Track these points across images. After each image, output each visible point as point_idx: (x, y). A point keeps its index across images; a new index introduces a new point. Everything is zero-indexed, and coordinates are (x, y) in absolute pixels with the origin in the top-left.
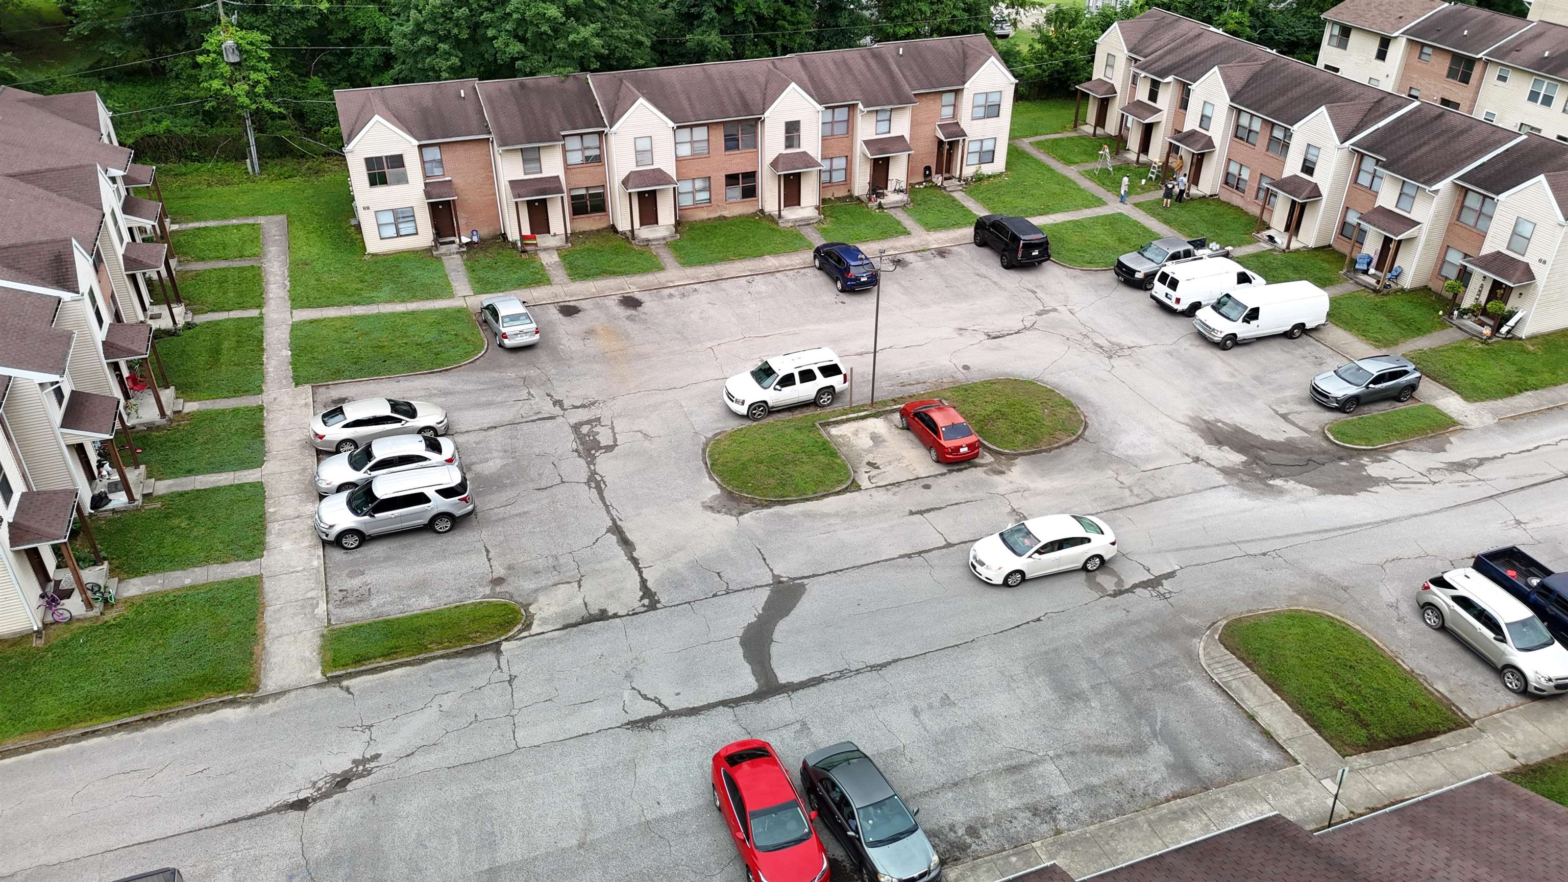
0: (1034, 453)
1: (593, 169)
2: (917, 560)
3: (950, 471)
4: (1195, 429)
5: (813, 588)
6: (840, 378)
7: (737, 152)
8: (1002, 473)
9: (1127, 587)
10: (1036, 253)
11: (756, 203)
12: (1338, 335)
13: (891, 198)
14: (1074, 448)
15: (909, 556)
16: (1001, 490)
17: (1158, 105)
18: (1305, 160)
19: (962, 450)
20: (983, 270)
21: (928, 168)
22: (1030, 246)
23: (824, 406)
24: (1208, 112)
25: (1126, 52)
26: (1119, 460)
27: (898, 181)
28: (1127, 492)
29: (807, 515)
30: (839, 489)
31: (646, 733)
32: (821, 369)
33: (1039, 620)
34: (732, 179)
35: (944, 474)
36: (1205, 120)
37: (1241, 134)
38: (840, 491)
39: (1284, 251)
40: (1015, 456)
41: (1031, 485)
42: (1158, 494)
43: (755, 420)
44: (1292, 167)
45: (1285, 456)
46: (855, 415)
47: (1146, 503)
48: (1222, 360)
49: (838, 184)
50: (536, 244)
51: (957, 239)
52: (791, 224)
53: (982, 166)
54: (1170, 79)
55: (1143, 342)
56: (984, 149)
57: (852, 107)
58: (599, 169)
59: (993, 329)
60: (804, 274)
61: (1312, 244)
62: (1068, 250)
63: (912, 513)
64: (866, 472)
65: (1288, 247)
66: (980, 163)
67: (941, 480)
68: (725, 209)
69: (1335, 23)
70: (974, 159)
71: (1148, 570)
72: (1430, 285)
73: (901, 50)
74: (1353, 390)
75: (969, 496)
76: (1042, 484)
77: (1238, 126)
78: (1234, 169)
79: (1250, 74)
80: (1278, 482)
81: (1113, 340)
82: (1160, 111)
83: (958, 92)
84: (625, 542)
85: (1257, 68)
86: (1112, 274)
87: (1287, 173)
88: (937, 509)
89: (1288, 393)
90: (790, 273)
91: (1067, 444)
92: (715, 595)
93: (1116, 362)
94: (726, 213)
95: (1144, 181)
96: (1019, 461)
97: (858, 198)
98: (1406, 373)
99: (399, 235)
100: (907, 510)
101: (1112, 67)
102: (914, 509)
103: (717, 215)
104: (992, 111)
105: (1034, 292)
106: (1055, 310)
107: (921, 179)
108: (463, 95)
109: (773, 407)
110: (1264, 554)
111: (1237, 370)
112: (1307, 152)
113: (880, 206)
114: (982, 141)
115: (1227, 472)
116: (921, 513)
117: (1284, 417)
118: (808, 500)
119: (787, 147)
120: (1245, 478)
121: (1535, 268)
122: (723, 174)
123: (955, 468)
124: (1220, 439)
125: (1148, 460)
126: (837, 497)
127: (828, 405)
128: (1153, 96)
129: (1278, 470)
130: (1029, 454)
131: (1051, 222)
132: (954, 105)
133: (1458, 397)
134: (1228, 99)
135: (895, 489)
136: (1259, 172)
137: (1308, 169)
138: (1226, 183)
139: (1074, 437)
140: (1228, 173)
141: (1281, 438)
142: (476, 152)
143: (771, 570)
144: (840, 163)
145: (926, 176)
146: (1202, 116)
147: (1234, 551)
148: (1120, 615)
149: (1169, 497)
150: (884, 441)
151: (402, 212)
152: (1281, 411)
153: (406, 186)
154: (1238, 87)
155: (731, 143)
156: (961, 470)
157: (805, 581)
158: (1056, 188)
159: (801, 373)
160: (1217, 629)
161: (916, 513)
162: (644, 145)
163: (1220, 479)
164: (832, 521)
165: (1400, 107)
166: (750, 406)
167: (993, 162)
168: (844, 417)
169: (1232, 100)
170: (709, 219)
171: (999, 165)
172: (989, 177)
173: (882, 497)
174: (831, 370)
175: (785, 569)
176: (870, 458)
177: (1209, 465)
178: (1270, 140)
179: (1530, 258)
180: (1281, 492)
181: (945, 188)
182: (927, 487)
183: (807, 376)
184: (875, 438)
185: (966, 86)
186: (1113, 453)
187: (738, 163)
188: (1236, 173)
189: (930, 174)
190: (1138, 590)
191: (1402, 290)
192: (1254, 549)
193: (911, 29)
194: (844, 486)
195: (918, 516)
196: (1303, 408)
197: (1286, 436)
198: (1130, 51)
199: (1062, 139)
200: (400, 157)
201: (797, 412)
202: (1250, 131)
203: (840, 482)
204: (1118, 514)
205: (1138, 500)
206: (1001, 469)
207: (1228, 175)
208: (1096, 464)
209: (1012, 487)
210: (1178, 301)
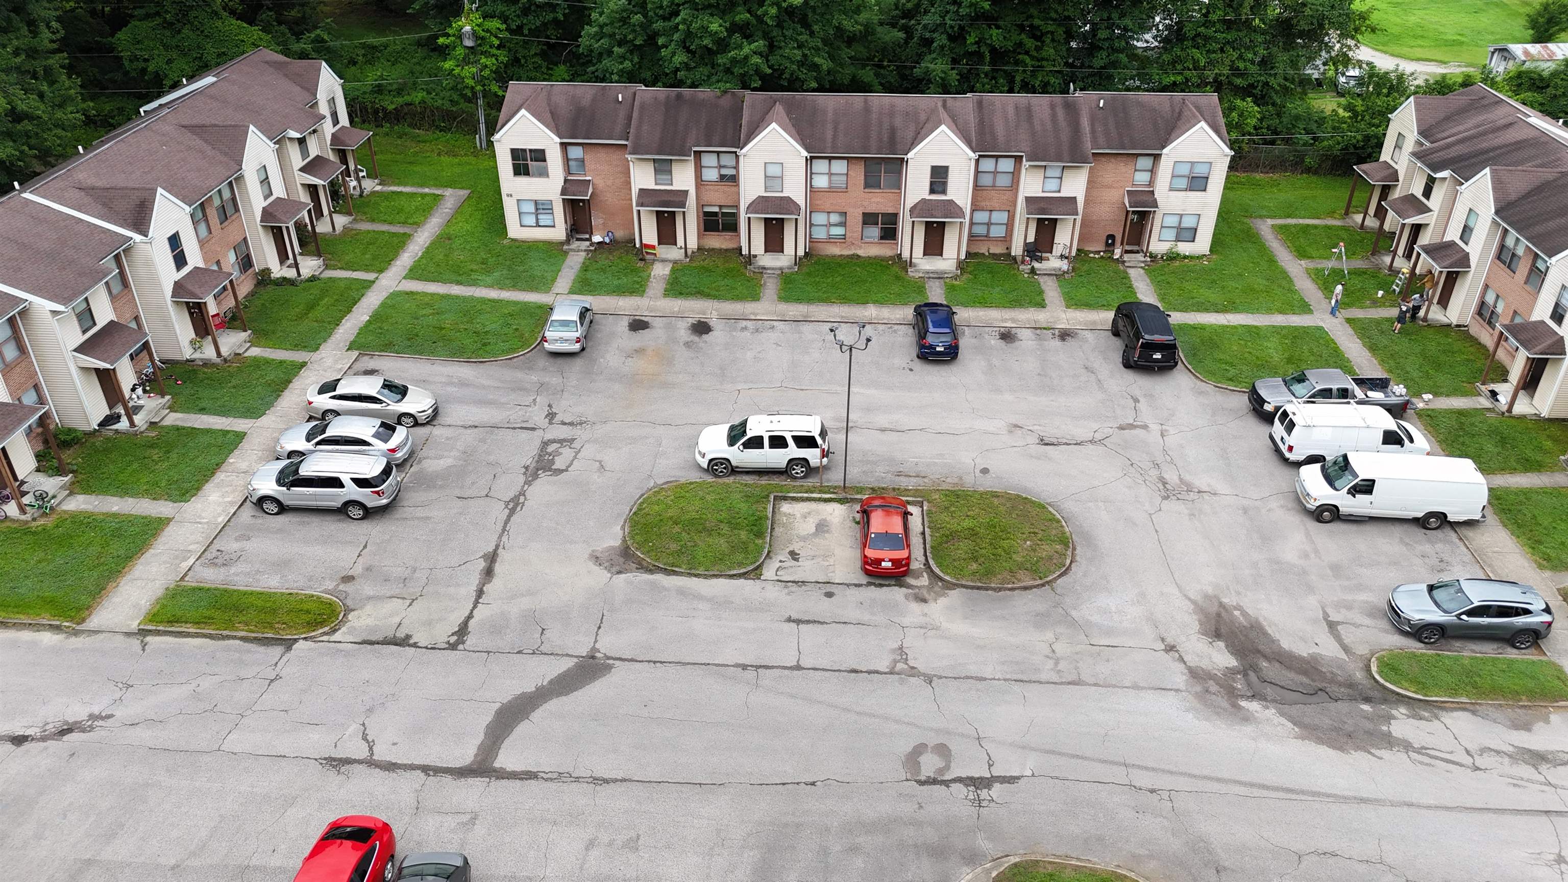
0: (978, 588)
1: (727, 188)
2: (750, 674)
4: (1199, 609)
5: (619, 675)
6: (817, 452)
7: (878, 191)
8: (924, 601)
9: (947, 777)
10: (1158, 356)
11: (894, 246)
13: (1053, 263)
14: (1029, 594)
15: (744, 667)
16: (906, 621)
17: (1429, 203)
18: (1557, 305)
19: (883, 564)
20: (1097, 362)
21: (1112, 237)
22: (1151, 347)
23: (796, 478)
24: (1471, 223)
25: (1416, 133)
26: (1073, 624)
27: (1063, 246)
28: (1050, 664)
30: (735, 572)
31: (332, 773)
32: (795, 438)
33: (813, 784)
34: (869, 219)
35: (859, 585)
36: (1466, 231)
37: (1503, 257)
38: (735, 575)
39: (1503, 413)
40: (953, 586)
41: (945, 625)
42: (1084, 677)
43: (716, 476)
44: (1545, 309)
45: (1291, 675)
46: (819, 496)
47: (1062, 683)
48: (1308, 535)
49: (997, 240)
50: (655, 254)
51: (1094, 323)
52: (921, 275)
53: (1179, 243)
54: (1445, 174)
55: (1221, 487)
56: (1183, 225)
57: (1018, 159)
58: (733, 189)
59: (1050, 432)
60: (895, 331)
61: (1545, 413)
62: (1215, 360)
63: (789, 620)
64: (781, 561)
65: (1510, 410)
66: (1178, 240)
67: (853, 591)
68: (860, 247)
70: (1171, 234)
71: (990, 766)
73: (1102, 102)
74: (1437, 616)
75: (866, 617)
76: (959, 627)
77: (1501, 248)
78: (1490, 298)
79: (1537, 183)
80: (1253, 706)
81: (1187, 477)
82: (1431, 210)
83: (1157, 157)
84: (489, 573)
85: (1550, 177)
86: (1245, 398)
87: (1535, 317)
88: (819, 622)
89: (1363, 597)
90: (881, 327)
91: (1026, 588)
92: (519, 652)
93: (1171, 505)
94: (861, 252)
95: (1380, 293)
96: (955, 594)
97: (1011, 258)
98: (1527, 612)
99: (538, 225)
100: (787, 616)
101: (1401, 148)
102: (795, 616)
103: (851, 253)
104: (1198, 183)
105: (1136, 401)
106: (1145, 427)
107: (1101, 247)
108: (620, 99)
109: (737, 467)
110: (1152, 791)
111: (1316, 551)
112: (1560, 295)
113: (1033, 271)
114: (1181, 216)
115: (1195, 674)
116: (799, 622)
117: (1332, 626)
118: (696, 576)
119: (932, 191)
120: (1214, 688)
122: (860, 211)
123: (877, 582)
124: (1223, 630)
125: (1110, 632)
126: (728, 581)
127: (801, 478)
128: (1427, 193)
129: (1269, 691)
130: (972, 588)
131: (1225, 322)
132: (1152, 171)
134: (1493, 210)
135: (794, 588)
136: (1513, 308)
137: (1558, 315)
138: (1479, 314)
139: (1039, 582)
140: (1483, 302)
141: (1303, 650)
142: (615, 156)
143: (596, 641)
144: (1002, 217)
145: (1107, 244)
146: (1465, 226)
147: (1119, 775)
148: (907, 809)
149: (1095, 685)
150: (828, 531)
151: (543, 204)
152: (1334, 617)
153: (546, 179)
154: (1513, 197)
155: (871, 183)
156: (881, 585)
157: (617, 663)
158: (1260, 283)
159: (772, 438)
160: (1001, 865)
161: (794, 621)
162: (774, 171)
163: (1179, 678)
164: (700, 605)
166: (711, 460)
167: (1193, 241)
168: (806, 495)
169: (1497, 212)
170: (841, 255)
171: (1202, 244)
172: (1185, 257)
173: (773, 593)
174: (805, 442)
175: (607, 644)
176: (795, 547)
177: (1181, 660)
178: (1531, 271)
180: (1247, 718)
181: (1124, 262)
182: (829, 595)
183: (778, 442)
184: (822, 527)
185: (1165, 151)
186: (1074, 613)
187: (879, 202)
188: (1491, 303)
189: (1113, 244)
190: (955, 787)
192: (1144, 780)
193: (1179, 79)
194: (742, 571)
195: (793, 625)
196: (1367, 621)
197: (1314, 650)
198: (1421, 133)
199: (1316, 227)
200: (542, 152)
201: (766, 478)
202: (1514, 255)
203: (740, 565)
204: (1016, 687)
205: (1055, 678)
206: (927, 596)
207: (1482, 304)
208: (1041, 621)
209: (923, 620)
210: (1290, 449)
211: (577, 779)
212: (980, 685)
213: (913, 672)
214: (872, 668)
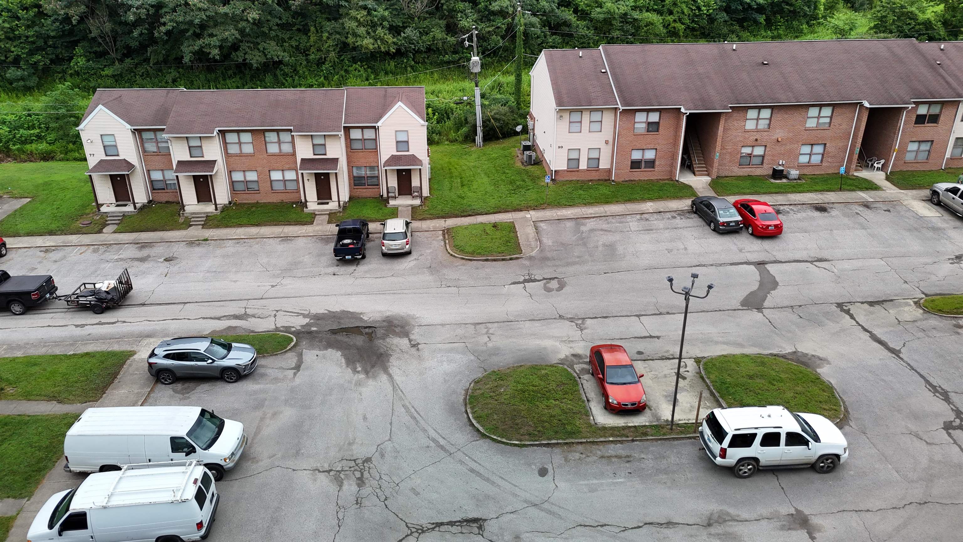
0: (538, 365)
5: (735, 304)
8: (573, 355)
9: (545, 281)
15: (668, 313)
16: (582, 344)
26: (473, 353)
28: (491, 331)
29: (741, 346)
31: (820, 257)
41: (557, 344)
42: (472, 327)
55: (304, 475)
63: (658, 337)
64: (688, 371)
71: (525, 287)
88: (638, 338)
92: (800, 306)
100: (661, 339)
102: (656, 340)
110: (449, 286)
116: (651, 337)
135: (666, 355)
143: (764, 316)
147: (462, 291)
150: (666, 397)
157: (740, 307)
161: (654, 337)
164: (721, 339)
175: (755, 315)
176: (682, 383)
177: (410, 340)
182: (640, 353)
184: (673, 402)
190: (540, 278)
192: (451, 290)
195: (653, 335)
204: (512, 318)
205: (489, 325)
206: (573, 358)
208: (496, 351)
209: (572, 345)
211: (712, 265)
212: (532, 317)
213: (571, 320)
214: (595, 320)
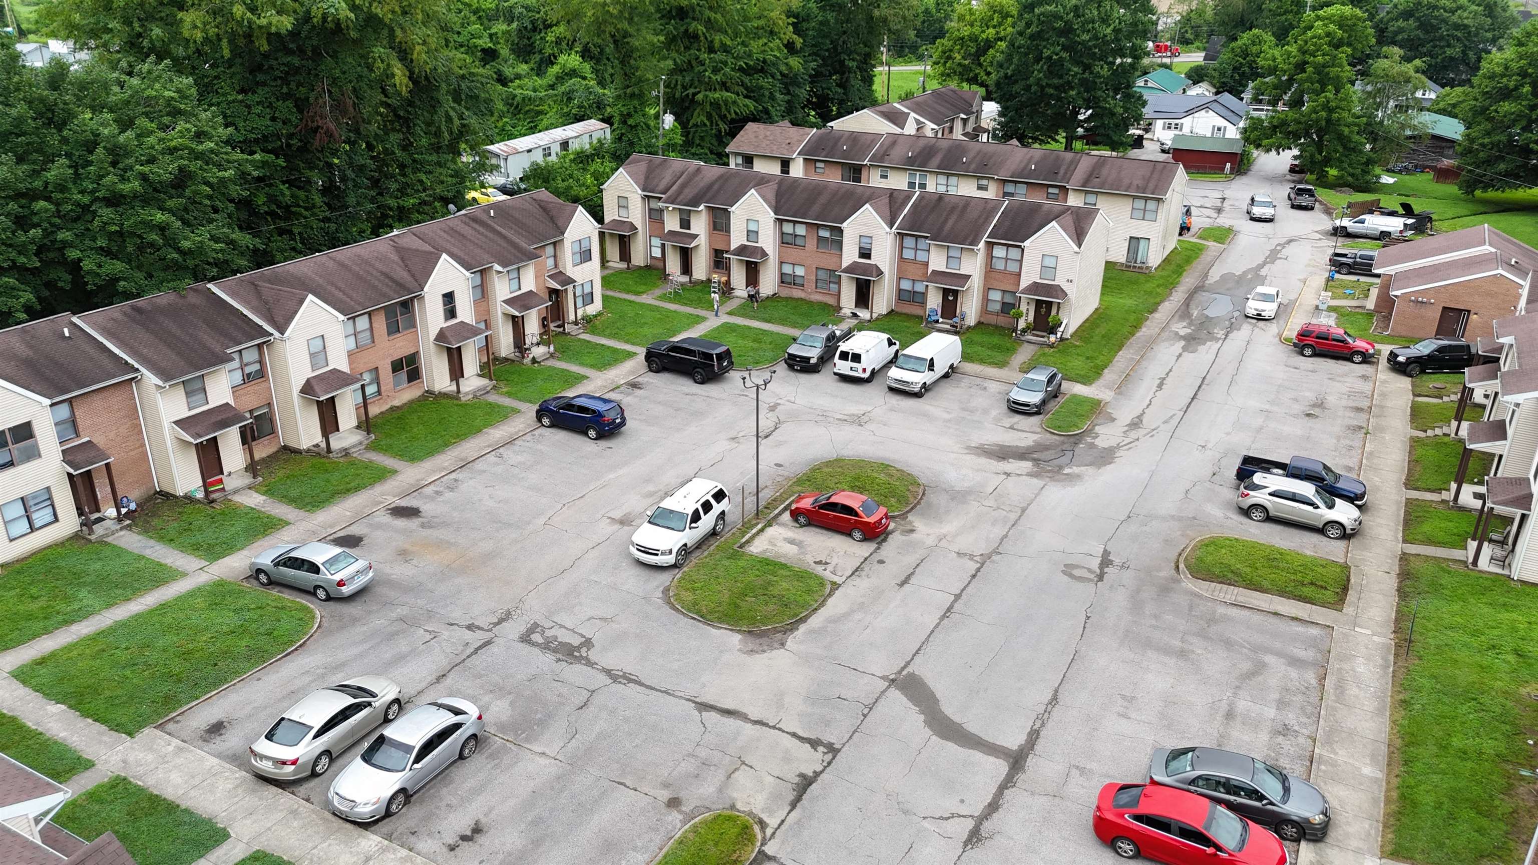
0: (913, 508)
1: (256, 387)
2: (954, 616)
3: (880, 543)
4: (978, 455)
5: (923, 672)
6: (726, 501)
7: (399, 335)
8: (913, 530)
9: (1097, 571)
10: (725, 363)
11: (421, 385)
12: (969, 367)
14: (931, 495)
15: (946, 616)
16: (930, 543)
17: (693, 230)
18: (860, 248)
19: (883, 522)
22: (720, 357)
24: (753, 227)
25: (640, 192)
27: (533, 335)
30: (827, 591)
31: (989, 843)
32: (714, 497)
34: (397, 366)
35: (878, 548)
36: (752, 234)
37: (785, 241)
38: (830, 592)
39: (869, 321)
40: (907, 515)
41: (943, 532)
43: (681, 566)
44: (850, 255)
45: (1047, 452)
46: (754, 531)
47: (1022, 514)
48: (925, 405)
50: (223, 489)
51: (631, 372)
52: (471, 397)
53: (587, 307)
54: (702, 207)
55: (865, 407)
56: (585, 291)
57: (484, 271)
58: (263, 385)
60: (541, 436)
61: (884, 312)
63: (900, 585)
64: (824, 570)
65: (873, 317)
66: (585, 305)
67: (883, 553)
68: (394, 398)
69: (737, 154)
70: (580, 302)
72: (982, 320)
73: (492, 212)
74: (1042, 396)
75: (917, 556)
77: (782, 234)
78: (787, 269)
79: (774, 192)
80: (1068, 471)
81: (846, 412)
82: (698, 235)
83: (558, 243)
84: (729, 713)
85: (775, 187)
86: (788, 366)
87: (845, 262)
88: (911, 574)
89: (995, 413)
90: (526, 438)
91: (924, 494)
92: (865, 715)
93: (867, 427)
94: (397, 403)
96: (913, 517)
97: (506, 359)
98: (1056, 375)
99: (32, 529)
100: (894, 585)
101: (626, 208)
103: (388, 406)
104: (586, 256)
105: (746, 396)
106: (778, 404)
109: (690, 548)
112: (860, 242)
113: (533, 361)
114: (583, 284)
115: (1034, 475)
116: (905, 582)
117: (1014, 429)
118: (817, 609)
119: (447, 319)
120: (1049, 475)
121: (1065, 286)
122: (389, 361)
123: (879, 540)
124: (1000, 456)
125: (982, 485)
126: (833, 598)
127: (722, 531)
128: (685, 224)
129: (1058, 463)
130: (911, 510)
132: (557, 256)
133: (1079, 385)
134: (772, 214)
135: (862, 574)
136: (814, 266)
137: (865, 254)
138: (782, 282)
139: (921, 488)
140: (782, 274)
141: (1028, 443)
142: (118, 397)
143: (873, 675)
146: (748, 231)
148: (1123, 590)
149: (1029, 505)
150: (802, 541)
151: (34, 498)
152: (1007, 426)
153: (39, 460)
154: (774, 203)
155: (393, 329)
156: (885, 540)
158: (657, 315)
159: (703, 506)
160: (1184, 572)
161: (903, 584)
162: (316, 346)
163: (1037, 481)
164: (857, 617)
165: (909, 198)
166: (676, 553)
167: (593, 302)
168: (748, 536)
169: (775, 214)
170: (382, 413)
171: (598, 304)
172: (595, 316)
173: (862, 583)
174: (719, 496)
175: (881, 668)
178: (818, 240)
179: (1060, 281)
181: (569, 333)
182: (881, 562)
183: (707, 507)
185: (565, 236)
186: (957, 489)
187: (400, 347)
188: (790, 272)
191: (969, 327)
194: (827, 587)
195: (907, 585)
196: (1016, 419)
197: (1031, 440)
198: (643, 190)
200: (28, 425)
201: (705, 546)
202: (796, 236)
203: (820, 585)
204: (1019, 528)
205: (1016, 514)
206: (909, 528)
207: (782, 275)
208: (957, 500)
209: (933, 537)
210: (864, 370)
211: (1047, 711)
212: (1011, 538)
213: (986, 556)
214: (974, 569)
